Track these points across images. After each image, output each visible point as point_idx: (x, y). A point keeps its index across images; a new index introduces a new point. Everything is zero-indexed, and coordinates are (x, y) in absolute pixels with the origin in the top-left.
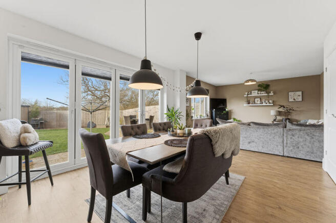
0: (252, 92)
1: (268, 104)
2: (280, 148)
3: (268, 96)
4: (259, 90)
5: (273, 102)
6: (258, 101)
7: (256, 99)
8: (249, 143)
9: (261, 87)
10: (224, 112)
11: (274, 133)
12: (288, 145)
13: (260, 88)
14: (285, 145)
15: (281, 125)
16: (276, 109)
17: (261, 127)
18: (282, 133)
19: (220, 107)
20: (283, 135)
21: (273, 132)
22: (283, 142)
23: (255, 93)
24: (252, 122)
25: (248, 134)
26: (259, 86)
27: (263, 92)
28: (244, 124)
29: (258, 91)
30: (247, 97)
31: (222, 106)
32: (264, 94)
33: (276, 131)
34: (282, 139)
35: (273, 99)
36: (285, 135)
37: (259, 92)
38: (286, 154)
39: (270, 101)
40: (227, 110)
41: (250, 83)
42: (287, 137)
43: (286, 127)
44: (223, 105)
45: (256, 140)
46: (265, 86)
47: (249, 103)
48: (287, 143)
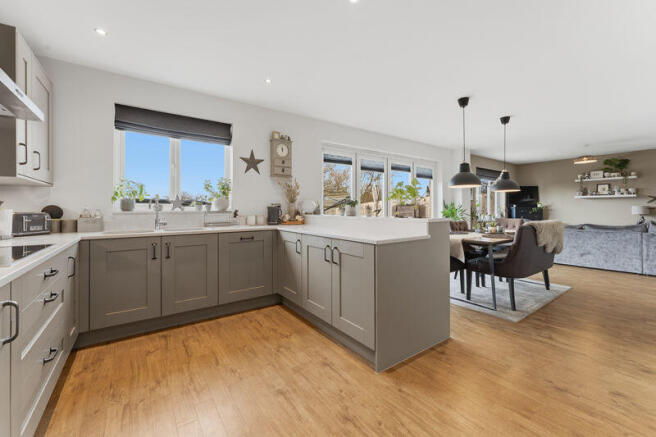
0: (592, 173)
1: (625, 195)
2: (637, 263)
3: (626, 181)
4: (605, 170)
5: (637, 191)
6: (603, 189)
7: (600, 187)
8: (582, 255)
9: (611, 165)
10: (534, 209)
11: (626, 241)
12: (651, 258)
13: (607, 166)
14: (645, 257)
15: (640, 229)
16: (645, 203)
17: (601, 231)
18: (639, 240)
19: (525, 200)
20: (642, 242)
21: (623, 238)
22: (641, 253)
23: (598, 176)
24: (587, 225)
25: (580, 242)
26: (606, 162)
27: (616, 174)
28: (572, 227)
29: (605, 172)
30: (581, 183)
31: (528, 199)
32: (616, 177)
33: (628, 236)
34: (639, 249)
35: (637, 187)
36: (644, 242)
37: (606, 174)
38: (646, 271)
39: (630, 190)
40: (539, 206)
41: (585, 161)
42: (648, 246)
43: (647, 231)
44: (531, 197)
45: (594, 251)
46: (618, 163)
47: (585, 193)
48: (648, 255)
